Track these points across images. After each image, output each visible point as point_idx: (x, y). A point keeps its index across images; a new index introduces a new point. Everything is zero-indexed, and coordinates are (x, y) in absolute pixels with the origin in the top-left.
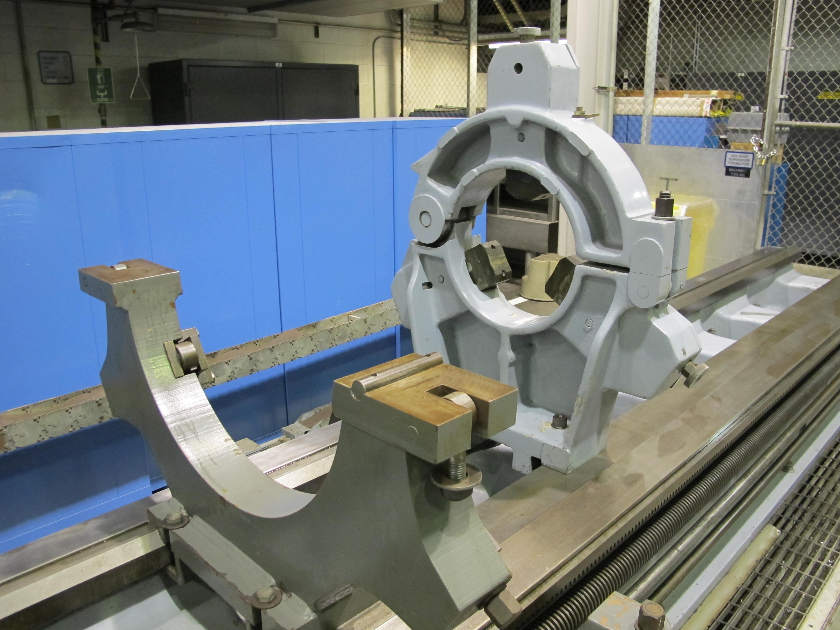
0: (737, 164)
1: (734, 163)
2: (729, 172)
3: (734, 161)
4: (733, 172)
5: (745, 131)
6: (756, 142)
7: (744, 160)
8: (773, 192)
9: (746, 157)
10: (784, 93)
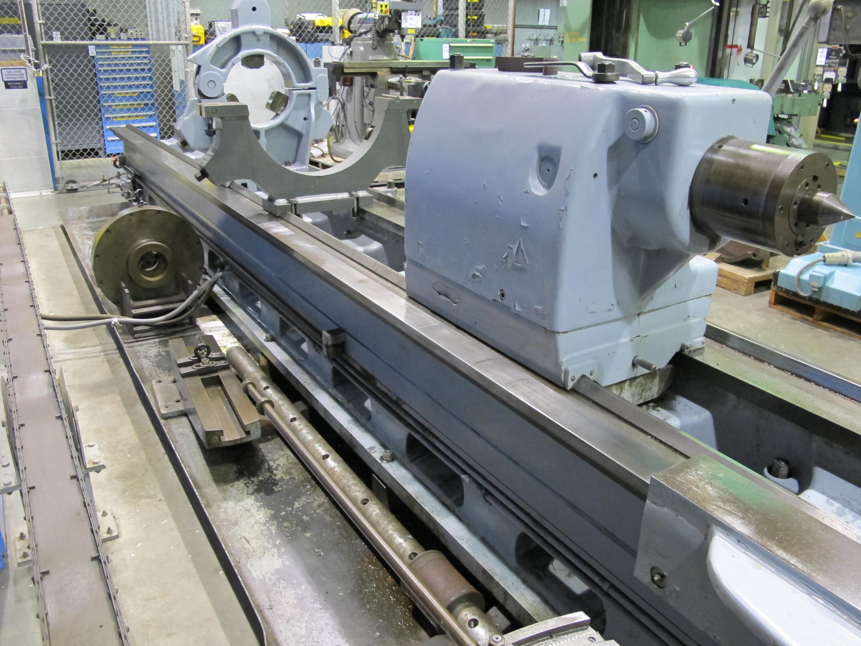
0: (13, 78)
1: (10, 78)
2: (8, 85)
3: (11, 76)
4: (12, 85)
5: (13, 51)
6: (26, 58)
7: (19, 75)
8: (53, 97)
9: (20, 72)
10: (41, 19)
